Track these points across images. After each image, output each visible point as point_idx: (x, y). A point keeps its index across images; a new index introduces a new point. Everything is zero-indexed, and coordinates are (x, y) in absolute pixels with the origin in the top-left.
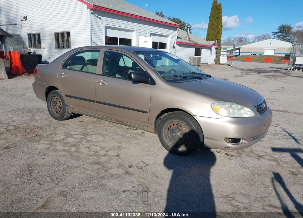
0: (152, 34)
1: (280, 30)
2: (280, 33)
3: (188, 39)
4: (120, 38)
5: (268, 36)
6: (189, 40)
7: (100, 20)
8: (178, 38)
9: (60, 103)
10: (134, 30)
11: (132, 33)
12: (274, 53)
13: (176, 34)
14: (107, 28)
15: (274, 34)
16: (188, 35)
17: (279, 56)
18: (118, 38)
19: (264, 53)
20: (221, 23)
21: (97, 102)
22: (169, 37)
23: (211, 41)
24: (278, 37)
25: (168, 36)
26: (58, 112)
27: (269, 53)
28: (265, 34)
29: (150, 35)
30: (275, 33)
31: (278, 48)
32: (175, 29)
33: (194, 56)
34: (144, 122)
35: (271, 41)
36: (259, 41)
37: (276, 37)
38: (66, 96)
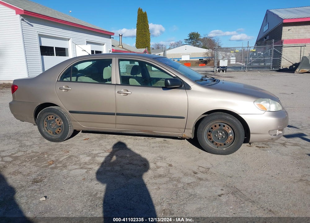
0: (88, 43)
1: (191, 37)
2: (191, 40)
3: (121, 47)
4: (55, 47)
5: (181, 43)
6: (123, 48)
7: (32, 27)
8: (112, 46)
9: (58, 122)
10: (70, 39)
11: (68, 41)
12: (190, 58)
13: (111, 42)
14: (40, 36)
15: (186, 41)
16: (121, 43)
17: (195, 61)
18: (53, 48)
19: (181, 59)
20: (149, 30)
21: (118, 114)
22: (105, 45)
23: (141, 48)
24: (190, 44)
25: (103, 44)
26: (57, 132)
27: (186, 58)
28: (178, 41)
29: (86, 43)
30: (186, 39)
31: (192, 54)
32: (110, 37)
33: (129, 64)
34: (180, 128)
35: (186, 47)
36: (174, 48)
37: (188, 43)
38: (71, 112)
